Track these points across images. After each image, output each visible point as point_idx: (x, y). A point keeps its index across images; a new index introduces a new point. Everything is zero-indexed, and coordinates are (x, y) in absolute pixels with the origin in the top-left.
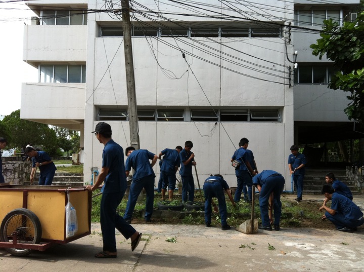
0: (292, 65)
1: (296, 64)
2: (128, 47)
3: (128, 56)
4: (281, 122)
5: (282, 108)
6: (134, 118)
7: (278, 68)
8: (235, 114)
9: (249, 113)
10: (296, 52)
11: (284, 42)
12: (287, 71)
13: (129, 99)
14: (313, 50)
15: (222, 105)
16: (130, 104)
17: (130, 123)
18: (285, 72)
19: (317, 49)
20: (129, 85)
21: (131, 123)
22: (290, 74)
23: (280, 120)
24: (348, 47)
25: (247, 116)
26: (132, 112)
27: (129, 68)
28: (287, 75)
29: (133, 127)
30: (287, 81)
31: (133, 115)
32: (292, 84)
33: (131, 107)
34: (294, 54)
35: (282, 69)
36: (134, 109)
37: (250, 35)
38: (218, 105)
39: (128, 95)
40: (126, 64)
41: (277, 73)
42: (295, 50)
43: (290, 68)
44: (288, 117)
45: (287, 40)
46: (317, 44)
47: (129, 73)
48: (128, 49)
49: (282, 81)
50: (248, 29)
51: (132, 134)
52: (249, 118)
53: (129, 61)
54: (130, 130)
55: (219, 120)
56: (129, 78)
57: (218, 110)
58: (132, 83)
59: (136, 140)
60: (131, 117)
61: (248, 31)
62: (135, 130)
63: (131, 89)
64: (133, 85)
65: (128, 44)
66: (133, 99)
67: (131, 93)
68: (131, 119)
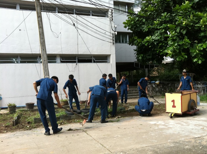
0: (114, 32)
1: (116, 33)
2: (40, 17)
3: (40, 23)
5: (110, 55)
6: (46, 62)
7: (107, 33)
8: (87, 59)
9: (93, 58)
11: (109, 20)
13: (42, 50)
14: (124, 25)
15: (79, 53)
16: (43, 53)
18: (110, 36)
19: (126, 24)
20: (41, 40)
23: (108, 62)
24: (141, 25)
25: (91, 60)
26: (44, 58)
27: (41, 30)
28: (112, 38)
29: (45, 67)
30: (112, 41)
32: (114, 43)
33: (44, 55)
34: (115, 27)
35: (109, 34)
36: (45, 56)
37: (91, 15)
38: (77, 53)
39: (41, 47)
40: (39, 28)
41: (107, 36)
42: (115, 25)
43: (113, 34)
44: (113, 60)
45: (111, 19)
46: (126, 22)
47: (41, 33)
48: (40, 19)
49: (109, 41)
50: (90, 11)
51: (45, 71)
52: (93, 61)
53: (41, 26)
54: (44, 69)
55: (77, 62)
56: (41, 36)
57: (76, 57)
58: (43, 39)
59: (47, 75)
60: (44, 61)
61: (90, 13)
62: (47, 69)
63: (43, 43)
64: (44, 41)
65: (40, 15)
66: (44, 49)
67: (43, 46)
68: (44, 62)
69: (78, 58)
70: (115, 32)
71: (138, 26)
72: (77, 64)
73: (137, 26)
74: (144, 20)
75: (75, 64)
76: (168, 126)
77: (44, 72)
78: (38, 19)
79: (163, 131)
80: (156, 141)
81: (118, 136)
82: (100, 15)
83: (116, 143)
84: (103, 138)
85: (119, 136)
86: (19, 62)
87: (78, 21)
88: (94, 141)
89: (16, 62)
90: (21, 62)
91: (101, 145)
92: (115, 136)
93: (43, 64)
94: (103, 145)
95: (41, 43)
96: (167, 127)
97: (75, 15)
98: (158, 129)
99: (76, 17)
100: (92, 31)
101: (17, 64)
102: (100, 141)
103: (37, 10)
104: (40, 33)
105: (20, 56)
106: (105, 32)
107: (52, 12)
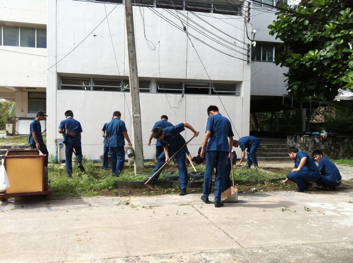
0: (250, 43)
1: (255, 43)
2: (129, 15)
3: (130, 25)
4: (239, 95)
5: (240, 83)
6: (136, 90)
7: (238, 43)
8: (200, 88)
9: (210, 86)
10: (254, 31)
11: (243, 19)
12: (246, 47)
13: (131, 70)
14: (270, 30)
15: (188, 78)
16: (132, 75)
17: (132, 95)
18: (244, 49)
19: (273, 29)
20: (130, 55)
21: (134, 95)
22: (249, 51)
23: (237, 94)
24: (300, 31)
25: (208, 89)
26: (133, 84)
27: (131, 37)
28: (246, 52)
29: (135, 99)
30: (246, 58)
31: (136, 86)
32: (250, 61)
33: (133, 79)
34: (253, 32)
35: (242, 45)
36: (136, 81)
37: (212, 11)
38: (185, 78)
39: (130, 66)
40: (128, 33)
41: (238, 49)
42: (253, 30)
43: (249, 45)
44: (245, 92)
45: (247, 19)
46: (274, 25)
47: (131, 42)
48: (130, 18)
49: (242, 56)
50: (211, 4)
51: (134, 106)
52: (210, 92)
53: (131, 30)
54: (132, 102)
55: (184, 92)
56: (131, 47)
57: (182, 83)
58: (134, 53)
59: (138, 112)
60: (133, 89)
61: (210, 7)
62: (137, 102)
63: (133, 59)
64: (135, 56)
65: (130, 12)
66: (135, 70)
67: (133, 64)
68: (133, 91)
69: (186, 86)
70: (253, 41)
71: (296, 32)
72: (183, 96)
73: (293, 33)
74: (307, 22)
75: (181, 95)
76: (342, 213)
77: (133, 108)
78: (127, 18)
79: (333, 221)
80: (320, 237)
81: (252, 222)
82: (227, 11)
83: (250, 233)
84: (228, 223)
85: (256, 222)
86: (92, 88)
87: (189, 21)
88: (213, 227)
89: (85, 88)
90: (95, 89)
91: (225, 234)
92: (248, 222)
93: (132, 93)
94: (227, 235)
95: (130, 59)
96: (340, 214)
97: (184, 12)
98: (324, 216)
99: (186, 15)
100: (212, 39)
101: (88, 92)
102: (224, 227)
103: (126, 3)
104: (128, 42)
105: (93, 79)
106: (235, 41)
107: (147, 7)
